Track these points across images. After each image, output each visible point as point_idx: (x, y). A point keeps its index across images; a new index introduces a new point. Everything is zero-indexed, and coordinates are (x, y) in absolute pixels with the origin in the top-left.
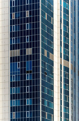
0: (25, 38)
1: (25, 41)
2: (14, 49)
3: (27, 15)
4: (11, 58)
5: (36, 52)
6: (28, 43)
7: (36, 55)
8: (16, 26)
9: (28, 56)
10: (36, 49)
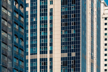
0: (71, 46)
1: (71, 48)
2: (63, 53)
4: (62, 58)
5: (78, 55)
6: (72, 49)
7: (78, 57)
9: (72, 57)
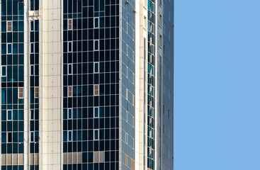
3: (96, 92)
8: (75, 110)
10: (113, 153)
